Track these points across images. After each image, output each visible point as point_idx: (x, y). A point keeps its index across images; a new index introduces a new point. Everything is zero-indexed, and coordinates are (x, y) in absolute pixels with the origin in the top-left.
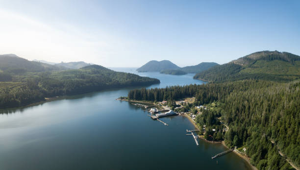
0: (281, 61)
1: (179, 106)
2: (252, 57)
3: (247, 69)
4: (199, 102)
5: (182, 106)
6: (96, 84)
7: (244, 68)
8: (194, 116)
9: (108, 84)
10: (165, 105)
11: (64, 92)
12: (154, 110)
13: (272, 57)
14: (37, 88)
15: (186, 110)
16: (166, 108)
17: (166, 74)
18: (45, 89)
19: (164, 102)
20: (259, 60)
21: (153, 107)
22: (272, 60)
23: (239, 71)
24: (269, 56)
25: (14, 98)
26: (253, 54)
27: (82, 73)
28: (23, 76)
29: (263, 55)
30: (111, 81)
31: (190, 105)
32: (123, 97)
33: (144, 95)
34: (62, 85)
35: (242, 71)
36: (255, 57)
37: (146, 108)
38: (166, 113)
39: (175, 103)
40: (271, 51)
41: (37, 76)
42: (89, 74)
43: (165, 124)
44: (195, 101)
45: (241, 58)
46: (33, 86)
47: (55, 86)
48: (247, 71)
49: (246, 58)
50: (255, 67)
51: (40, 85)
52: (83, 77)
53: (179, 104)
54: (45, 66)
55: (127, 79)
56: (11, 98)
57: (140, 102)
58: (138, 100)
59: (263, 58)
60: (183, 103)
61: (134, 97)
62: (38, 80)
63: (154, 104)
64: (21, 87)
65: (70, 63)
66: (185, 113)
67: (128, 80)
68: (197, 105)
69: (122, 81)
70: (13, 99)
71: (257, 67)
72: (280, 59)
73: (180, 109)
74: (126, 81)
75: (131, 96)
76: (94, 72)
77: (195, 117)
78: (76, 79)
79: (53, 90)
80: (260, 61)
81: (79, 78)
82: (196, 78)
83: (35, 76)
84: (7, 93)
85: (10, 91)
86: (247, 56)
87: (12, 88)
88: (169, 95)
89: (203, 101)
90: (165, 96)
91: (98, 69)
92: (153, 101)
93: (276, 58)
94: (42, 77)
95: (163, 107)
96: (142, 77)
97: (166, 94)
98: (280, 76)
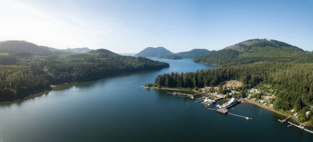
0: (272, 47)
2: (246, 43)
3: (244, 53)
6: (109, 68)
7: (241, 53)
9: (121, 68)
11: (74, 77)
13: (264, 44)
14: (43, 72)
17: (165, 58)
18: (51, 75)
20: (253, 46)
22: (264, 46)
23: (238, 55)
24: (262, 43)
25: (8, 86)
26: (245, 41)
30: (123, 65)
34: (71, 69)
35: (240, 55)
36: (248, 44)
38: (229, 102)
40: (261, 39)
41: (43, 59)
42: (98, 57)
46: (38, 71)
47: (63, 70)
48: (245, 55)
49: (241, 45)
50: (251, 52)
51: (45, 70)
52: (92, 60)
54: (53, 51)
55: (139, 63)
59: (256, 45)
62: (43, 64)
64: (22, 72)
67: (141, 63)
69: (136, 65)
70: (6, 88)
71: (253, 52)
72: (271, 45)
74: (139, 65)
76: (104, 57)
78: (86, 63)
79: (61, 76)
80: (255, 47)
81: (88, 61)
82: (197, 62)
83: (41, 59)
85: (7, 76)
87: (10, 73)
91: (105, 53)
94: (49, 60)
96: (153, 61)
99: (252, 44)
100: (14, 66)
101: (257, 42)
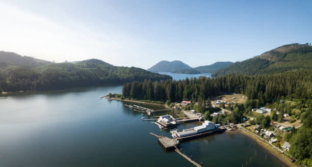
1: (218, 110)
3: (276, 63)
4: (257, 100)
5: (223, 111)
10: (188, 109)
12: (166, 120)
15: (238, 119)
16: (192, 115)
19: (185, 103)
29: (293, 48)
30: (106, 75)
31: (241, 107)
32: (113, 94)
37: (149, 113)
38: (197, 128)
39: (210, 105)
49: (273, 52)
53: (218, 106)
57: (137, 102)
60: (224, 104)
61: (131, 94)
63: (166, 106)
66: (239, 125)
68: (254, 106)
69: (125, 76)
73: (223, 117)
75: (126, 94)
88: (194, 92)
90: (185, 92)
92: (165, 102)
95: (185, 112)
97: (187, 88)
99: (287, 50)
101: (295, 48)
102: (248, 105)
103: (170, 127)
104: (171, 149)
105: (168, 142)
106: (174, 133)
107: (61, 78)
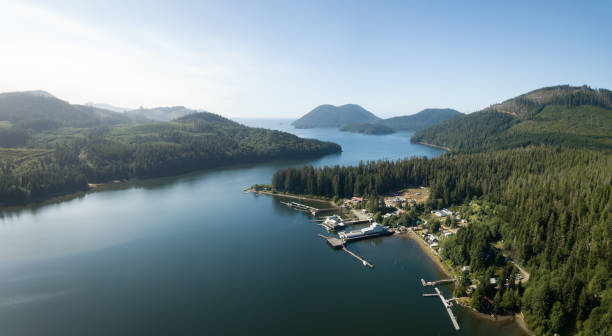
0: (598, 108)
1: (392, 210)
2: (533, 98)
3: (524, 122)
4: (440, 200)
5: (399, 211)
6: (202, 153)
7: (519, 122)
8: (432, 237)
9: (229, 153)
10: (359, 208)
11: (132, 171)
12: (334, 222)
13: (577, 99)
14: (77, 162)
15: (411, 222)
16: (362, 215)
17: (354, 131)
19: (355, 200)
20: (549, 104)
21: (330, 212)
22: (578, 104)
23: (509, 127)
24: (573, 96)
25: (17, 183)
26: (535, 91)
27: (176, 131)
28: (52, 136)
29: (559, 93)
30: (235, 147)
31: (420, 209)
32: (259, 184)
33: (310, 182)
34: (128, 155)
35: (514, 127)
36: (539, 99)
37: (314, 213)
38: (364, 230)
39: (383, 204)
40: (574, 85)
41: (81, 136)
42: (191, 131)
43: (364, 263)
44: (430, 198)
45: (512, 100)
46: (67, 158)
47: (114, 157)
48: (526, 127)
49: (522, 101)
50: (542, 120)
51: (82, 156)
52: (176, 138)
53: (394, 205)
55: (270, 144)
56: (10, 185)
57: (300, 198)
58: (296, 194)
59: (559, 101)
60: (401, 202)
61: (286, 186)
62: (79, 145)
63: (333, 203)
64: (40, 160)
65: (156, 109)
66: (410, 229)
67: (273, 145)
68: (435, 207)
69: (261, 147)
70: (14, 187)
71: (546, 119)
72: (596, 103)
73: (396, 218)
74: (269, 148)
75: (279, 184)
76: (202, 129)
77: (435, 240)
78: (163, 143)
79: (108, 167)
80: (552, 108)
81: (168, 140)
82: (416, 141)
83: (76, 135)
84: (7, 171)
85: (14, 168)
86: (524, 95)
87: (19, 163)
88: (368, 185)
89: (449, 196)
90: (357, 184)
91: (210, 121)
92: (331, 197)
93: (587, 102)
94: (90, 137)
95: (355, 212)
96: (302, 140)
97: (361, 179)
98: (598, 138)
99: (549, 96)
100: (24, 150)
102: (428, 205)
103: (338, 229)
104: (339, 248)
105: (336, 242)
106: (342, 234)
107: (170, 158)
